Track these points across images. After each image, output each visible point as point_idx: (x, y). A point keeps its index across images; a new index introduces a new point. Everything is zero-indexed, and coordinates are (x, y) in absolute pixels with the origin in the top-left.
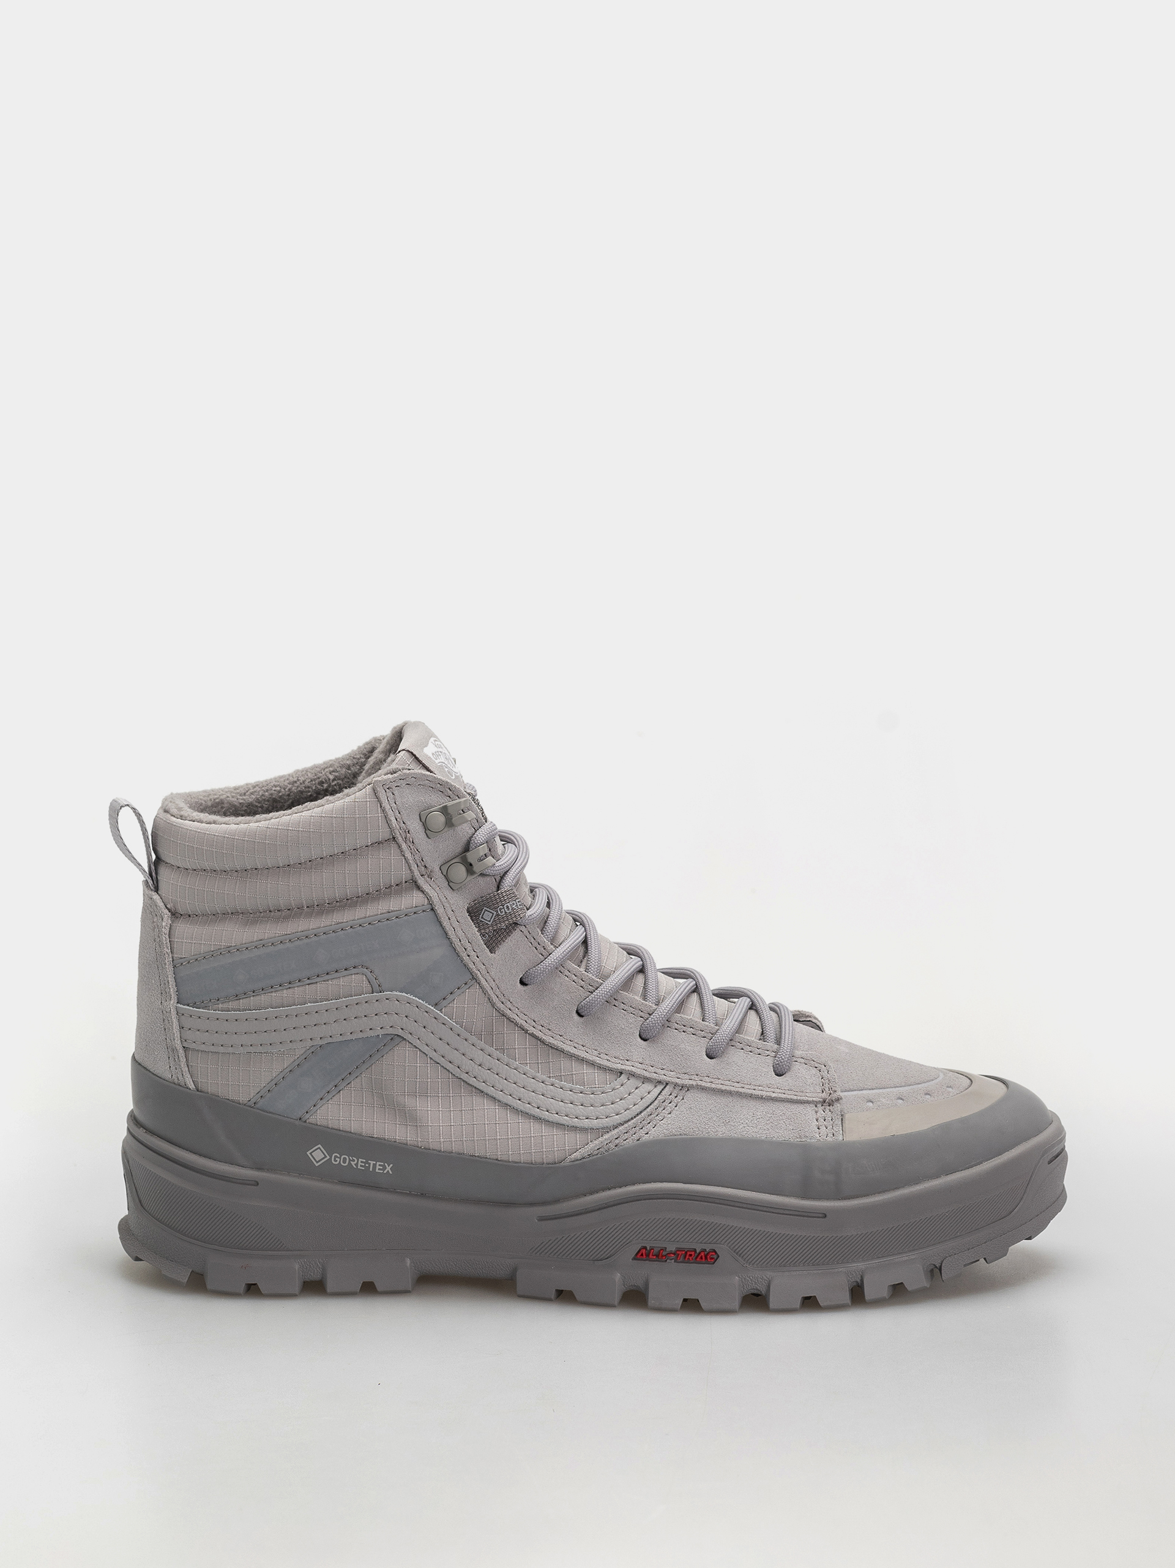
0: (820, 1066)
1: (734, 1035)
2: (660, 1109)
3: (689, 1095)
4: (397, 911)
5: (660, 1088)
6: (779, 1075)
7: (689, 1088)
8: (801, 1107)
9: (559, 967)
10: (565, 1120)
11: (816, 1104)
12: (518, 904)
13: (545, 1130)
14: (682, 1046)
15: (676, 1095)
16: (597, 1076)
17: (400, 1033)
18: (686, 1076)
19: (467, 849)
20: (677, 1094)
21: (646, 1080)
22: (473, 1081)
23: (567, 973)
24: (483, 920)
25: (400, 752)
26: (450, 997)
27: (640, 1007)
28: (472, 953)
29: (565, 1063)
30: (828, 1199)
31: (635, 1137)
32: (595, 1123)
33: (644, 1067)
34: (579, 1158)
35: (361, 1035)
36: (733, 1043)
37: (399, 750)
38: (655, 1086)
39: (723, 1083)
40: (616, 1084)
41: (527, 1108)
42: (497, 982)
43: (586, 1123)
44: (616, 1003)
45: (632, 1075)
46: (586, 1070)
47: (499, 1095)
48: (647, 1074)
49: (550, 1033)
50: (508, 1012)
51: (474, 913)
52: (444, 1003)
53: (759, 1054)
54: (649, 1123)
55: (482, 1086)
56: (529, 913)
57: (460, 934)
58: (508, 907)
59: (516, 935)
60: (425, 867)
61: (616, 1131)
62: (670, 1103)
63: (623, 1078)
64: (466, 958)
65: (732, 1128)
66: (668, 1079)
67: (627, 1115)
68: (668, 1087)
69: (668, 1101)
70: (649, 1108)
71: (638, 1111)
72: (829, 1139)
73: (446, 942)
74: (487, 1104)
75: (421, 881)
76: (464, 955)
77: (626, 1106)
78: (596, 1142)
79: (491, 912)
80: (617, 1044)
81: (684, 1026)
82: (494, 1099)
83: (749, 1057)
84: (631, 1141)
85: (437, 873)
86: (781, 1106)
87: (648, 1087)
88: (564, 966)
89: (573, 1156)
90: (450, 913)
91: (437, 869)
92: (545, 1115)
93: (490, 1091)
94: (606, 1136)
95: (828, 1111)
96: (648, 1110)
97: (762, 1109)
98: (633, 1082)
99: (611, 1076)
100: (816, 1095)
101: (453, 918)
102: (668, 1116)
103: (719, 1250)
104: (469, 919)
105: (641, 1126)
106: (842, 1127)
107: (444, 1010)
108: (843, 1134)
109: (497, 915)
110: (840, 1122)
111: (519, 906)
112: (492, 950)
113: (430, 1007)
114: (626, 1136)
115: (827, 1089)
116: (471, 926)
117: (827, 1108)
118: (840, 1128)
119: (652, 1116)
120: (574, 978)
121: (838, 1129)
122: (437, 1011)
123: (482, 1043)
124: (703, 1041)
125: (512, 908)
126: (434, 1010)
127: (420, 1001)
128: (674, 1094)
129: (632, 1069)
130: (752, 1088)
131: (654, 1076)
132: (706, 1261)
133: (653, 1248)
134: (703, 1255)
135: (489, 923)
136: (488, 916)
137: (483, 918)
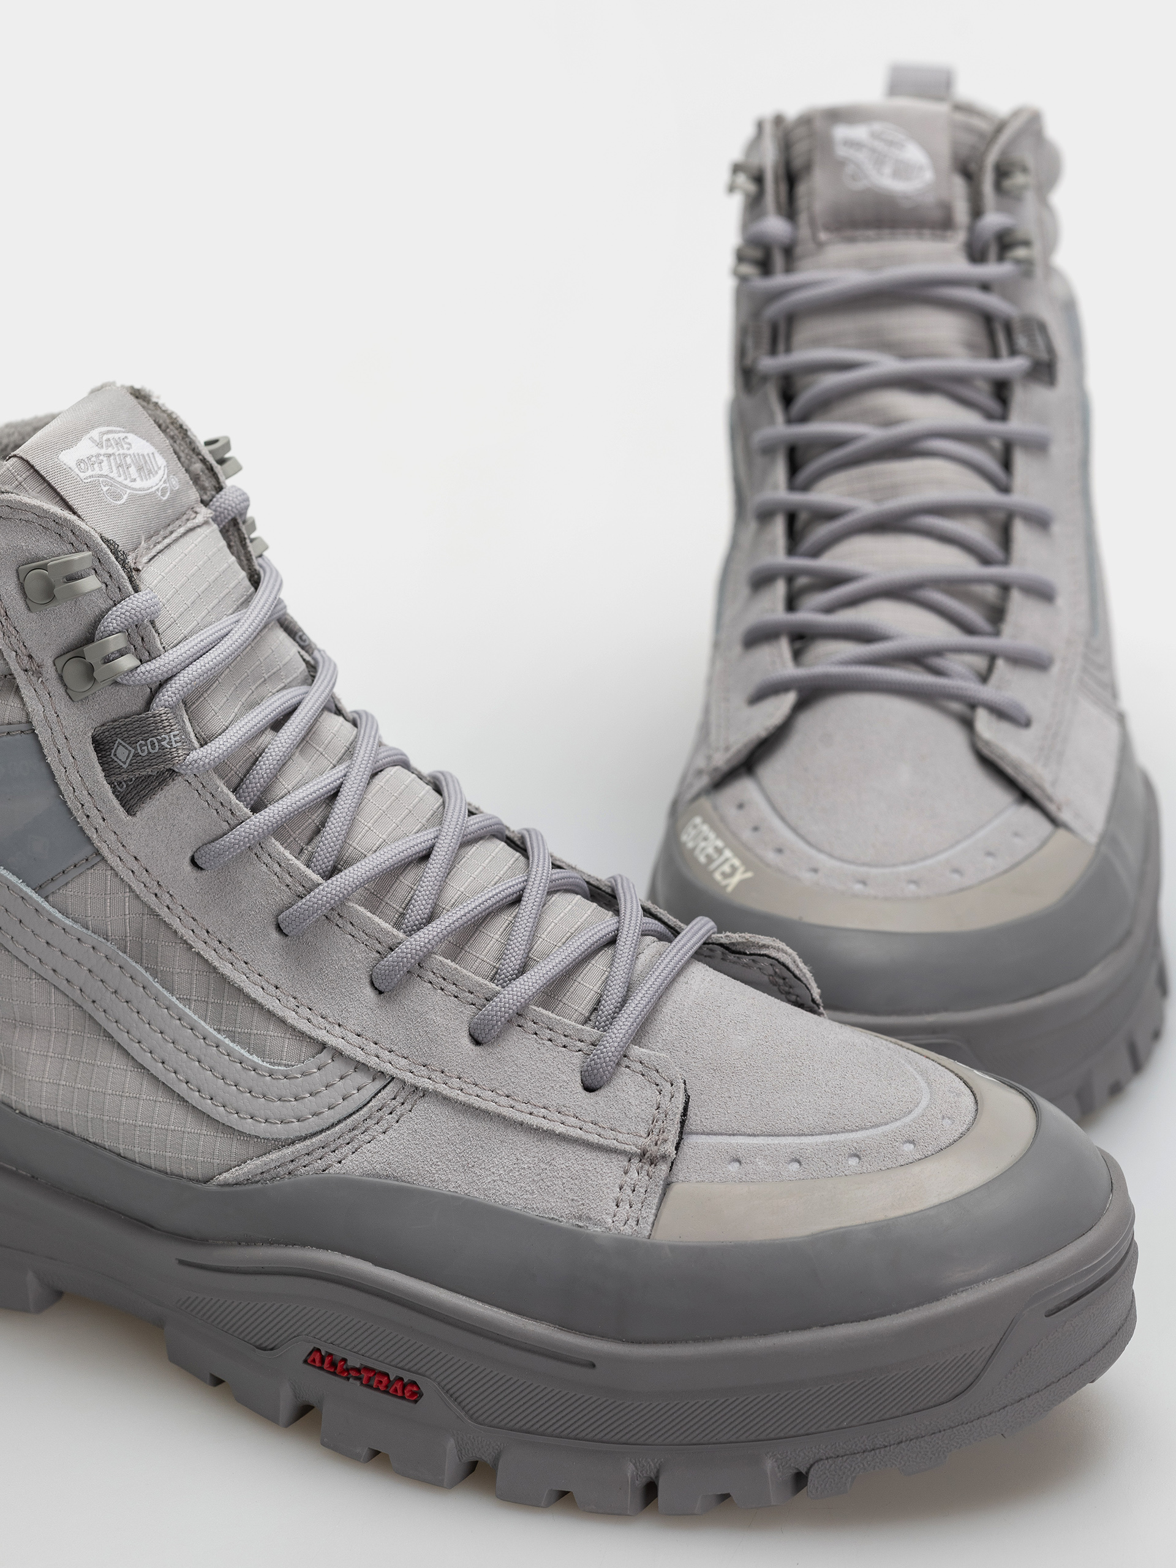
0: (665, 1083)
1: (525, 1006)
2: (370, 1122)
3: (422, 1106)
5: (378, 1084)
6: (589, 1089)
7: (425, 1093)
8: (602, 1158)
9: (256, 847)
10: (219, 1113)
11: (630, 1157)
12: (173, 739)
13: (191, 1125)
14: (431, 1015)
15: (402, 1101)
16: (287, 1046)
18: (424, 1071)
19: (90, 637)
20: (405, 1101)
21: (360, 1066)
22: (100, 1016)
23: (268, 860)
24: (116, 759)
26: (62, 880)
27: (377, 936)
28: (93, 813)
29: (243, 1012)
30: (603, 1336)
31: (320, 1164)
32: (261, 1129)
33: (361, 1044)
34: (231, 1180)
36: (522, 1021)
38: (374, 1080)
39: (479, 1093)
40: (311, 1064)
41: (170, 1078)
42: (143, 860)
43: (248, 1126)
44: (340, 922)
45: (337, 1054)
46: (273, 1032)
47: (134, 1048)
48: (360, 1056)
49: (229, 955)
50: (164, 913)
51: (101, 745)
52: (51, 885)
53: (565, 1047)
54: (348, 1144)
55: (112, 1028)
56: (198, 754)
57: (75, 778)
58: (153, 744)
59: (175, 789)
60: (30, 657)
61: (291, 1149)
62: (391, 1113)
63: (324, 1057)
64: (82, 820)
65: (475, 1178)
66: (393, 1071)
67: (313, 1124)
68: (391, 1084)
69: (386, 1110)
70: (351, 1118)
71: (332, 1121)
72: (627, 1230)
73: (52, 790)
74: (117, 1061)
75: (21, 679)
76: (79, 814)
77: (315, 1109)
78: (258, 1162)
79: (126, 748)
80: (331, 993)
81: (444, 979)
82: (126, 1053)
83: (543, 1050)
84: (313, 1168)
85: (50, 672)
86: (570, 1151)
87: (359, 1078)
88: (263, 845)
89: (221, 1178)
90: (62, 743)
91: (49, 662)
92: (194, 1098)
93: (123, 1038)
94: (274, 1155)
95: (644, 1172)
96: (349, 1121)
97: (531, 1151)
98: (335, 1068)
99: (306, 1049)
100: (634, 1139)
101: (66, 750)
102: (382, 1137)
103: (424, 1384)
104: (93, 755)
105: (333, 1147)
106: (658, 1209)
107: (51, 899)
108: (653, 1224)
109: (136, 755)
110: (656, 1201)
111: (176, 742)
112: (130, 811)
113: (29, 891)
114: (307, 1160)
115: (656, 1131)
116: (93, 767)
117: (646, 1167)
118: (654, 1211)
119: (355, 1132)
120: (277, 869)
121: (649, 1213)
122: (40, 900)
123: (125, 956)
124: (470, 1010)
125: (162, 748)
126: (35, 896)
127: (13, 879)
128: (399, 1099)
129: (339, 1044)
130: (528, 1110)
131: (372, 1062)
132: (403, 1398)
133: (330, 1355)
134: (398, 1386)
135: (125, 766)
136: (122, 754)
137: (115, 755)
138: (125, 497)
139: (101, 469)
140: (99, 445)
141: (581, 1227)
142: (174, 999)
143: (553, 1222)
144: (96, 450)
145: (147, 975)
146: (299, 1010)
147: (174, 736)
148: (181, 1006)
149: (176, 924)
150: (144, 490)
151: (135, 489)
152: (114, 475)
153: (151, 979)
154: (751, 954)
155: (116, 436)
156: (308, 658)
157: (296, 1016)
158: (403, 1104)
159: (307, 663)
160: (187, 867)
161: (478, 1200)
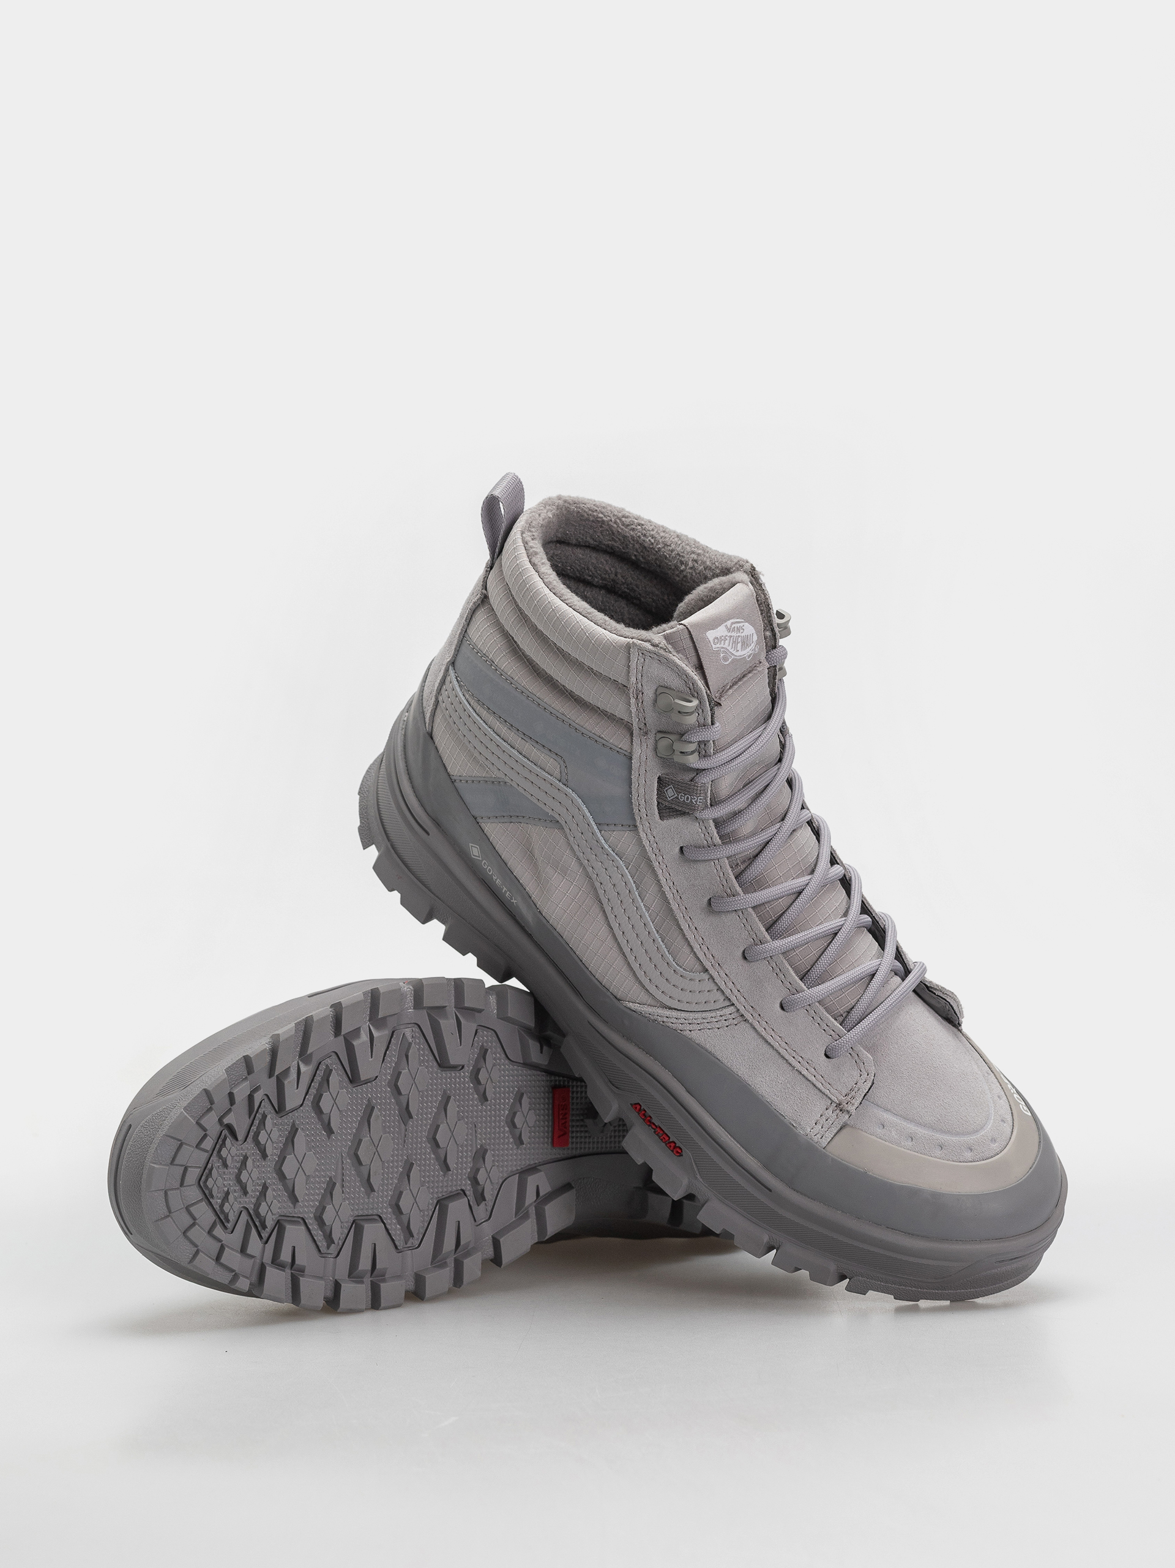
0: (865, 1072)
1: (815, 1003)
2: (714, 1020)
3: (742, 1026)
4: (605, 740)
5: (726, 1004)
6: (827, 1056)
7: (747, 1020)
8: (819, 1096)
9: (716, 860)
10: (640, 974)
11: (832, 1102)
13: (624, 971)
14: (766, 984)
16: (689, 961)
17: (563, 823)
18: (750, 1009)
19: (679, 734)
21: (720, 990)
22: (601, 892)
23: (719, 868)
24: (665, 793)
25: (682, 624)
26: (612, 827)
27: (756, 932)
28: (643, 810)
29: (674, 931)
30: (782, 1181)
31: (680, 1027)
32: (658, 994)
33: (725, 979)
34: (633, 1009)
35: (535, 801)
36: (809, 1008)
37: (682, 622)
38: (724, 1000)
39: (773, 1033)
40: (699, 976)
42: (657, 839)
43: (652, 990)
44: (741, 916)
45: (712, 978)
46: (685, 949)
47: (611, 917)
48: (723, 987)
49: (679, 902)
50: (656, 864)
51: (661, 783)
52: (606, 827)
53: (825, 1031)
54: (698, 1024)
57: (642, 791)
58: (688, 798)
59: (688, 819)
60: (645, 724)
61: (669, 1012)
62: (726, 1021)
63: (704, 976)
64: (636, 811)
66: (735, 1002)
67: (686, 1006)
68: (732, 1007)
69: (724, 1018)
70: (706, 1013)
71: (696, 1009)
72: (816, 1139)
73: (628, 788)
74: (600, 917)
75: (636, 731)
76: (635, 807)
77: (689, 999)
78: (650, 1008)
79: (674, 792)
80: (721, 946)
81: (780, 970)
82: (606, 917)
83: (814, 1027)
84: (676, 1026)
85: (652, 736)
86: (805, 1086)
87: (718, 996)
88: (720, 861)
89: (629, 1004)
90: (642, 772)
91: (653, 731)
92: (631, 959)
94: (660, 1010)
95: (835, 1114)
96: (704, 1014)
97: (787, 1076)
98: (710, 985)
99: (698, 967)
100: (838, 1095)
101: (643, 776)
102: (717, 1030)
103: (686, 1151)
104: (656, 785)
105: (690, 1022)
106: (835, 1136)
107: (603, 832)
108: (829, 1142)
109: (677, 798)
110: (835, 1131)
111: (700, 802)
112: (662, 818)
113: (593, 823)
114: (675, 1021)
115: (850, 1096)
116: (653, 791)
117: (838, 1111)
118: (832, 1136)
119: (704, 1021)
120: (722, 875)
121: (829, 1135)
122: (597, 831)
123: (626, 870)
124: (785, 992)
125: (691, 801)
126: (595, 827)
127: (588, 814)
128: (733, 1016)
129: (715, 975)
130: (793, 1055)
131: (728, 992)
132: (672, 1151)
133: (645, 1111)
134: (672, 1145)
135: (669, 799)
136: (670, 793)
137: (666, 791)
138: (730, 660)
139: (724, 644)
140: (729, 630)
141: (794, 1126)
142: (642, 904)
143: (781, 1117)
144: (726, 633)
145: (634, 885)
146: (702, 946)
147: (700, 799)
148: (644, 910)
149: (659, 872)
150: (741, 656)
151: (736, 656)
152: (729, 648)
153: (635, 889)
154: (938, 995)
155: (738, 625)
156: (782, 740)
157: (700, 949)
158: (734, 1019)
159: (780, 741)
160: (677, 850)
161: (750, 1087)
